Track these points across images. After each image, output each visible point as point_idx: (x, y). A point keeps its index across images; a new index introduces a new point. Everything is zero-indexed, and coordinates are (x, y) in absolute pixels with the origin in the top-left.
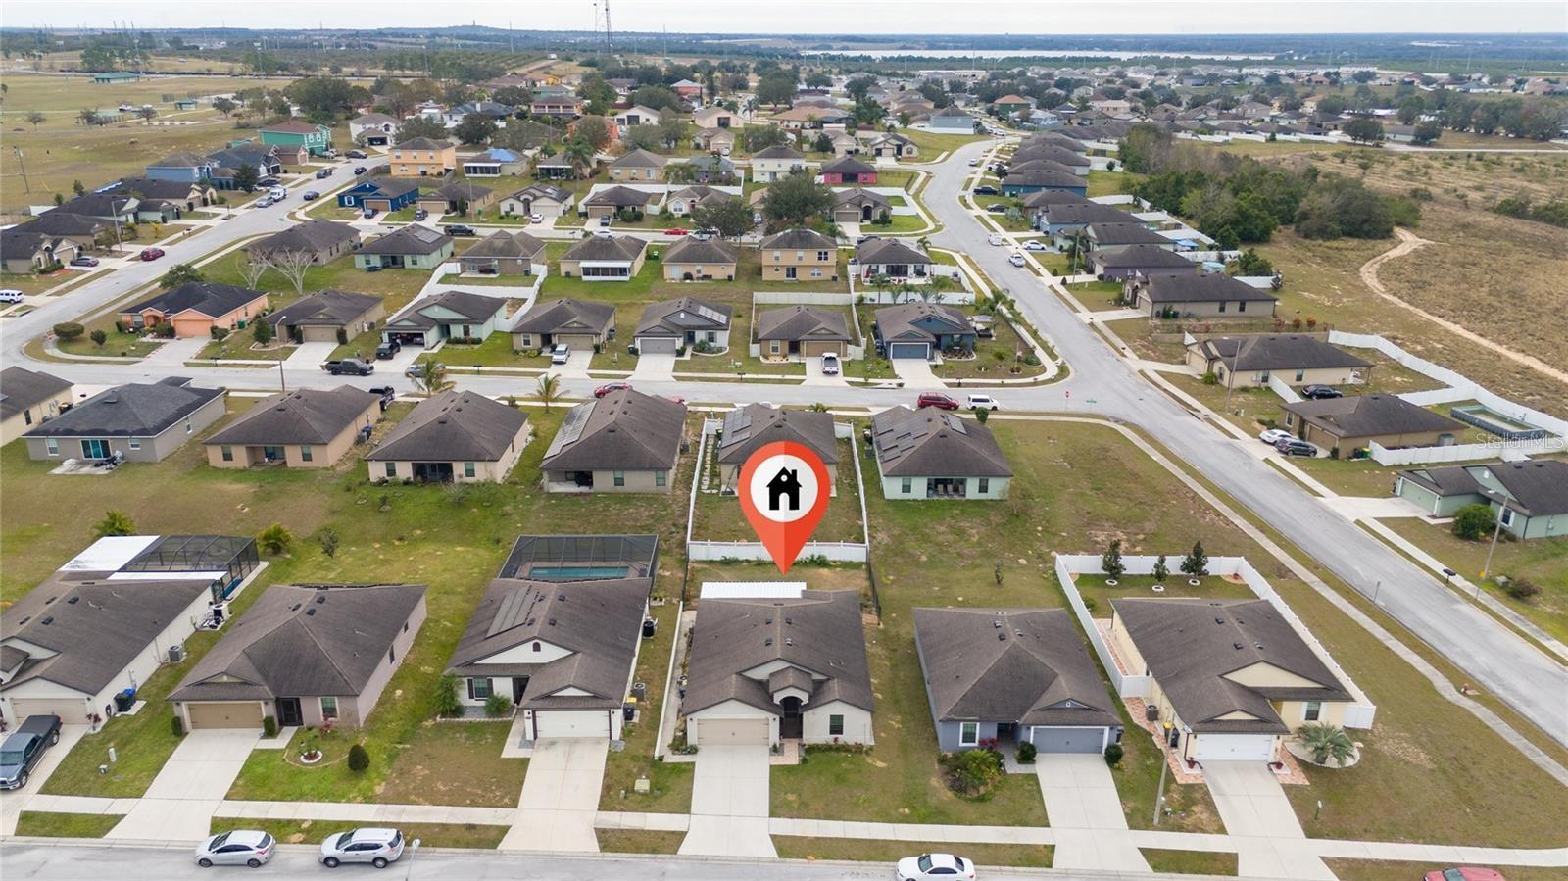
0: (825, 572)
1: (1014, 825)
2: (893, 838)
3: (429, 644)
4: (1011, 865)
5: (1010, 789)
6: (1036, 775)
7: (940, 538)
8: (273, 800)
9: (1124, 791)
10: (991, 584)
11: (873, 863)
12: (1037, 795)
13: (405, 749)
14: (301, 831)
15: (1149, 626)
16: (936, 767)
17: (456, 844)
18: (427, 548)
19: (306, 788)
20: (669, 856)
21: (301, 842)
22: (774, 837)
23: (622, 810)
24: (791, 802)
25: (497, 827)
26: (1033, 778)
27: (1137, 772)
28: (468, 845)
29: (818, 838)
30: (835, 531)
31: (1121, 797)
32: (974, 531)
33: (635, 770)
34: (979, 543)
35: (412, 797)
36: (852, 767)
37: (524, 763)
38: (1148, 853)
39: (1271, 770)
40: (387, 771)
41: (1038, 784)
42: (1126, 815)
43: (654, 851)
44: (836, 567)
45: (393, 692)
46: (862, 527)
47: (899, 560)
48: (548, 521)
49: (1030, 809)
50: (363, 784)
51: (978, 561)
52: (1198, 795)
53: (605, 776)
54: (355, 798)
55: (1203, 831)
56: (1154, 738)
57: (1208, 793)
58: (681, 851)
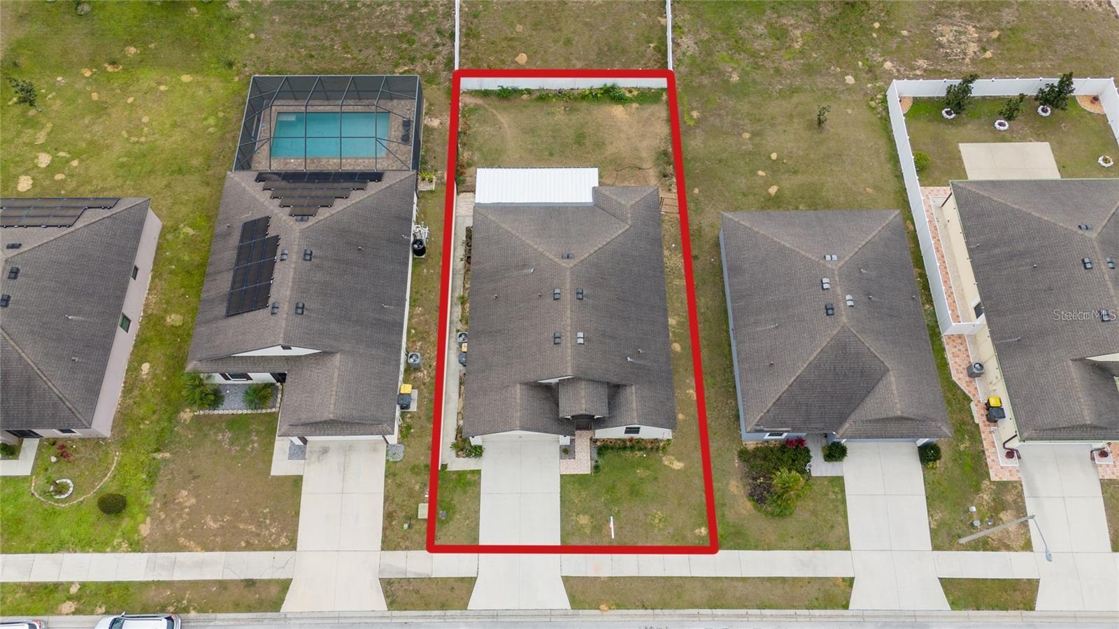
0: (618, 111)
1: (813, 549)
2: (689, 575)
3: (171, 272)
4: (808, 608)
5: (813, 499)
6: (841, 478)
7: (757, 45)
8: (33, 552)
9: (933, 498)
10: (809, 127)
11: (666, 612)
12: (841, 507)
13: (164, 460)
14: (70, 598)
15: (995, 246)
16: (737, 463)
17: (237, 607)
18: (147, 77)
19: (65, 533)
20: (458, 612)
21: (74, 613)
22: (566, 580)
23: (407, 548)
24: (582, 526)
25: (278, 581)
26: (838, 482)
27: (950, 465)
28: (249, 609)
29: (611, 579)
30: (632, 36)
31: (929, 505)
32: (798, 32)
33: (417, 487)
34: (802, 52)
35: (182, 540)
36: (648, 473)
37: (297, 481)
38: (949, 585)
39: (1093, 459)
40: (150, 500)
41: (843, 491)
42: (932, 530)
43: (443, 606)
44: (631, 101)
45: (138, 369)
46: (664, 29)
47: (706, 81)
48: (285, 28)
49: (832, 527)
50: (126, 523)
51: (798, 82)
52: (1009, 498)
53: (386, 499)
54: (120, 544)
55: (1008, 548)
56: (972, 405)
57: (1020, 495)
58: (472, 605)
